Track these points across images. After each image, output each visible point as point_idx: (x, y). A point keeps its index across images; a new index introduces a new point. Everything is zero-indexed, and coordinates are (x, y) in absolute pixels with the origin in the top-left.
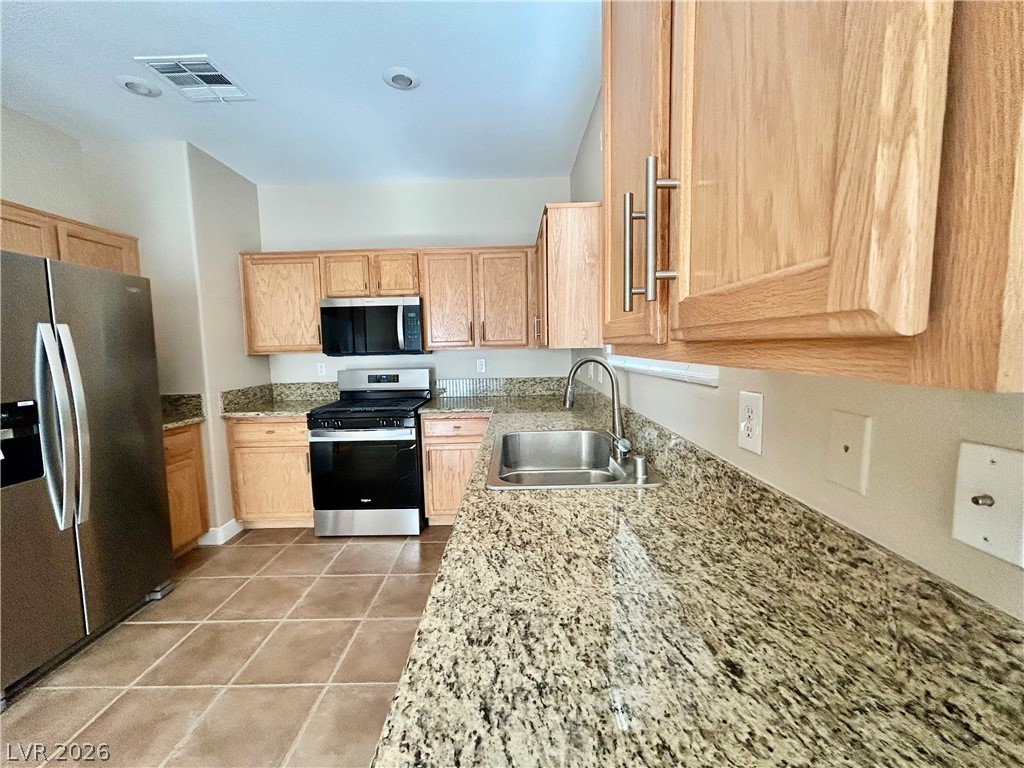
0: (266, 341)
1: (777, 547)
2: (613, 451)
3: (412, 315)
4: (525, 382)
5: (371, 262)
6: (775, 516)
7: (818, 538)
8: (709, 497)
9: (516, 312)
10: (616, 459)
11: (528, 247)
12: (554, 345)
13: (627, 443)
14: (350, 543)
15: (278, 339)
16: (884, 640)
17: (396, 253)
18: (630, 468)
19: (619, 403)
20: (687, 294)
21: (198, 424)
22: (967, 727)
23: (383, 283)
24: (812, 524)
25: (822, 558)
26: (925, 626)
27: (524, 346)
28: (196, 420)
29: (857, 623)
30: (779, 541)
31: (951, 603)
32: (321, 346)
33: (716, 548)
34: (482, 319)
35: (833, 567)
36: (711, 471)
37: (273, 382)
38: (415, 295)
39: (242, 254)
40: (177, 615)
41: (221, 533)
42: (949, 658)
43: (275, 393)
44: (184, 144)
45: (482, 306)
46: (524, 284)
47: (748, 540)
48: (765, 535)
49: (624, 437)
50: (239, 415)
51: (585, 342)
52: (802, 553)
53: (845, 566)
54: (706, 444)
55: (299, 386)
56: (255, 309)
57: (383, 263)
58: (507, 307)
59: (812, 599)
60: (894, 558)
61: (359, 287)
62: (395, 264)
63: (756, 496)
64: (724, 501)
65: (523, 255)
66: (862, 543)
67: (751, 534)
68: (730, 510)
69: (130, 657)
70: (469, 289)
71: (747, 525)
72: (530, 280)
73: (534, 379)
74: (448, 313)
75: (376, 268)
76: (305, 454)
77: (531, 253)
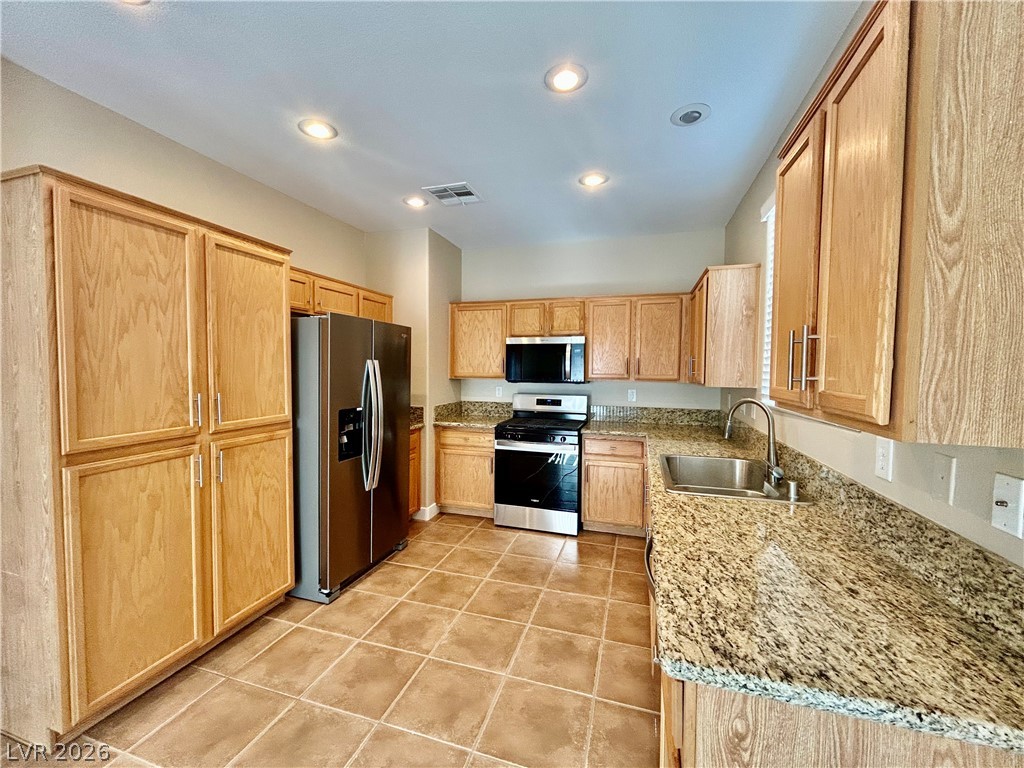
0: (463, 370)
1: (899, 543)
2: (767, 477)
3: (578, 351)
4: (673, 412)
5: (546, 309)
6: (898, 522)
7: (923, 533)
8: (852, 513)
9: (669, 350)
10: (770, 483)
11: (684, 294)
12: (710, 383)
13: (781, 471)
14: (521, 533)
15: (472, 367)
16: (957, 589)
17: (566, 302)
18: (784, 490)
19: (774, 439)
20: (823, 389)
21: (420, 429)
22: (993, 625)
23: (555, 324)
24: (921, 525)
25: (926, 546)
26: (975, 576)
27: (675, 380)
28: (420, 425)
29: (944, 582)
30: (900, 539)
31: (986, 559)
32: (504, 375)
33: (852, 544)
34: (638, 356)
35: (931, 551)
36: (854, 493)
37: (463, 400)
38: (581, 335)
39: (452, 303)
40: (417, 562)
41: (428, 512)
42: (986, 590)
43: (463, 409)
44: (427, 229)
45: (638, 342)
46: (678, 325)
47: (880, 541)
48: (892, 536)
49: (778, 465)
50: (446, 424)
51: (740, 383)
52: (916, 545)
53: (938, 549)
54: (849, 474)
55: (482, 404)
56: (458, 344)
57: (556, 309)
58: (661, 346)
59: (920, 573)
60: (963, 540)
61: (535, 328)
62: (565, 310)
63: (886, 510)
64: (863, 515)
65: (679, 301)
66: (947, 533)
67: (882, 537)
68: (867, 521)
69: (395, 582)
70: (627, 330)
71: (879, 530)
72: (684, 322)
74: (607, 350)
75: (550, 313)
76: (489, 458)
77: (686, 299)
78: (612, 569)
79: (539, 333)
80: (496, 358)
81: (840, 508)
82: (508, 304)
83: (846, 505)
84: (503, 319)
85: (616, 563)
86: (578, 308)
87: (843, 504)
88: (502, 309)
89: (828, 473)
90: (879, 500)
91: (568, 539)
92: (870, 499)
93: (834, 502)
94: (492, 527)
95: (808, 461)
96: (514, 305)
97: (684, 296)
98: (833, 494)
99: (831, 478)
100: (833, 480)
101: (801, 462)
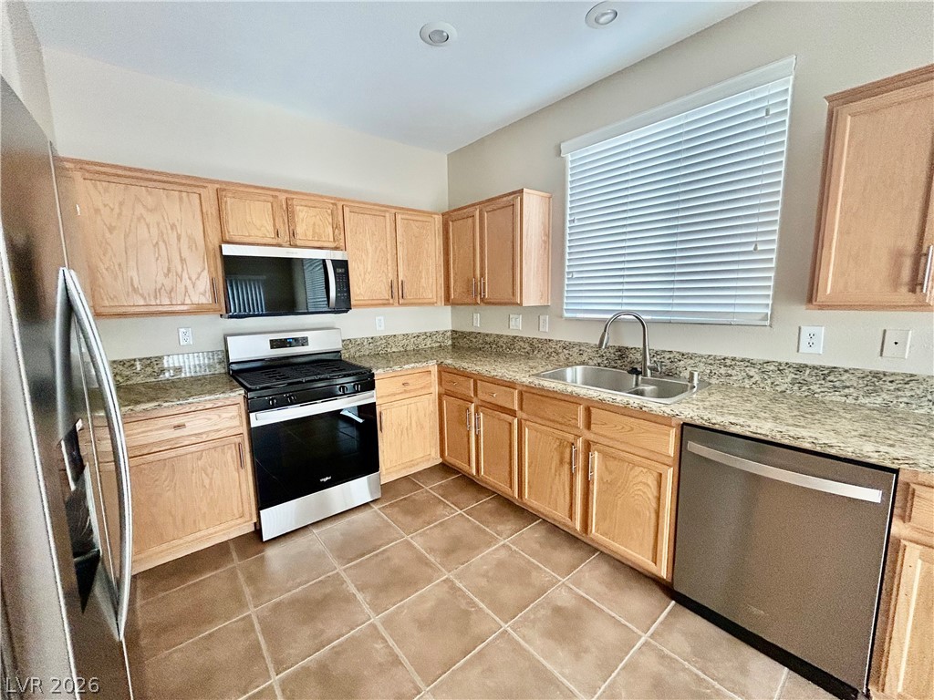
3: (341, 271)
9: (428, 272)
11: (436, 214)
15: (142, 296)
17: (315, 199)
23: (299, 232)
34: (400, 278)
46: (433, 247)
51: (541, 301)
57: (298, 208)
61: (267, 233)
62: (312, 212)
73: (426, 333)
74: (369, 270)
75: (289, 212)
76: (233, 445)
77: (438, 219)
78: (460, 512)
79: (274, 242)
80: (198, 278)
81: (746, 381)
82: (209, 185)
83: (757, 378)
84: (204, 211)
85: (453, 503)
86: (329, 211)
87: (752, 377)
88: (200, 194)
89: (724, 359)
90: (814, 368)
91: (376, 507)
92: (800, 368)
93: (735, 378)
94: (261, 546)
95: (683, 355)
96: (224, 190)
97: (436, 216)
98: (734, 372)
99: (728, 362)
100: (733, 363)
101: (668, 357)
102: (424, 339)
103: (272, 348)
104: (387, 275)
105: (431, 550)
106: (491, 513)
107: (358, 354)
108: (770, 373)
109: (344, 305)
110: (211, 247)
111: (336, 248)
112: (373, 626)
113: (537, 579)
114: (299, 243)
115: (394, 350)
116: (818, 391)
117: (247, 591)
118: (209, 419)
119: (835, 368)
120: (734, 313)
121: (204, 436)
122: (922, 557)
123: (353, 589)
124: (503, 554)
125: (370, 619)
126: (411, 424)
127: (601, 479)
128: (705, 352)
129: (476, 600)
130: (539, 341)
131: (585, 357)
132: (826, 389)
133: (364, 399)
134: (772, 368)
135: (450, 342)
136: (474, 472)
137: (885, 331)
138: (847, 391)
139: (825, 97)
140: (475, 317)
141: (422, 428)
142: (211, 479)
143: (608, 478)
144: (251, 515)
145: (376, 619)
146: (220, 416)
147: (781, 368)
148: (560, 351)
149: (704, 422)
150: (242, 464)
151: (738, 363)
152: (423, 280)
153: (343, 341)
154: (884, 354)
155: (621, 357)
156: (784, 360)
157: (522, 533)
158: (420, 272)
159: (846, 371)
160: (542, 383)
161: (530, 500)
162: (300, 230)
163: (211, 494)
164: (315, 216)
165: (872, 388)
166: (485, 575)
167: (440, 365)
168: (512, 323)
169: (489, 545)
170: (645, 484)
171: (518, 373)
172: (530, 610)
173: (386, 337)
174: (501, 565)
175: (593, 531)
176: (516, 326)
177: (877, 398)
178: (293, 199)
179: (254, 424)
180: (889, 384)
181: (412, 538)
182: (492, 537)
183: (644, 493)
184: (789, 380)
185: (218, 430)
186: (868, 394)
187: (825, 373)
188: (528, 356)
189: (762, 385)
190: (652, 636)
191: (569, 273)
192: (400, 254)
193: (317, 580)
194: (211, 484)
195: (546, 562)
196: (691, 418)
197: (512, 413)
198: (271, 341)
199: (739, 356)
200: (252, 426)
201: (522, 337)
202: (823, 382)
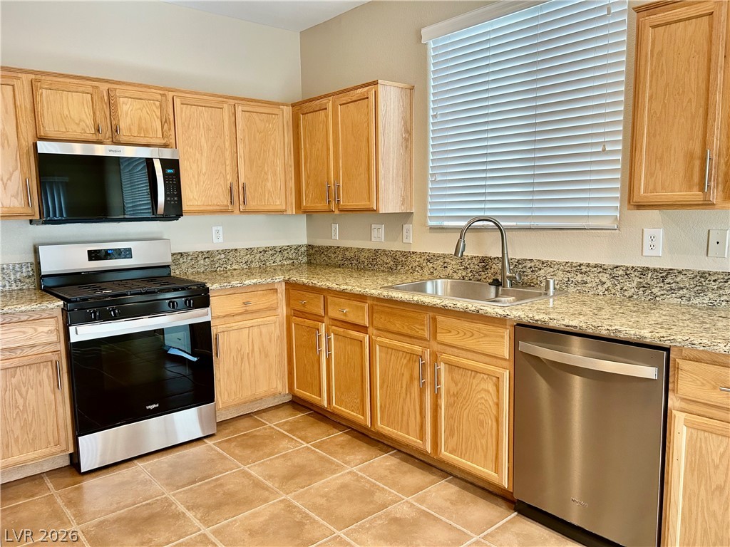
3: (170, 171)
4: (265, 251)
5: (103, 97)
6: (678, 279)
27: (283, 211)
34: (242, 180)
46: (282, 143)
48: (672, 289)
51: (403, 208)
57: (121, 100)
61: (88, 128)
62: (138, 104)
65: (281, 113)
72: (286, 140)
74: (204, 171)
75: (112, 105)
76: (49, 363)
77: (287, 112)
78: (306, 445)
79: (94, 138)
80: (10, 179)
81: (599, 287)
82: (24, 76)
83: (608, 284)
84: (18, 103)
85: (300, 438)
86: (158, 103)
87: (604, 283)
88: (13, 86)
89: (580, 266)
90: (655, 270)
91: (209, 442)
92: (644, 271)
93: (590, 285)
94: (79, 478)
95: (543, 263)
96: (40, 81)
97: (285, 108)
98: (589, 279)
99: (584, 269)
100: (588, 269)
101: (529, 266)
102: (273, 255)
103: (90, 259)
104: (225, 180)
105: (270, 477)
106: (342, 447)
107: (191, 270)
108: (619, 279)
109: (174, 210)
110: (24, 143)
111: (165, 146)
112: (204, 535)
113: (379, 497)
114: (122, 139)
115: (235, 267)
116: (659, 294)
117: (69, 513)
118: (24, 333)
119: (671, 270)
120: (588, 216)
121: (18, 352)
122: (686, 423)
123: (182, 508)
124: (347, 479)
125: (200, 530)
126: (253, 350)
127: (448, 392)
128: (563, 260)
129: (313, 515)
130: (404, 254)
131: (449, 271)
132: (665, 292)
133: (196, 316)
134: (621, 272)
135: (305, 260)
136: (325, 404)
137: (709, 231)
138: (681, 292)
139: (633, 9)
140: (333, 229)
141: (267, 356)
142: (25, 400)
143: (454, 389)
144: (67, 445)
145: (207, 531)
146: (36, 330)
147: (628, 272)
148: (424, 264)
149: (529, 320)
150: (59, 385)
151: (593, 270)
152: (269, 184)
153: (173, 255)
154: (709, 255)
155: (485, 268)
156: (630, 265)
157: (373, 462)
158: (266, 174)
159: (680, 272)
160: (390, 294)
161: (383, 427)
162: (123, 124)
163: (26, 416)
164: (141, 109)
165: (700, 288)
166: (325, 496)
167: (288, 283)
168: (375, 233)
169: (334, 472)
170: (485, 390)
171: (371, 286)
172: (367, 521)
173: (224, 252)
174: (344, 487)
175: (443, 450)
176: (378, 239)
177: (705, 297)
178: (115, 89)
179: (74, 339)
180: (713, 283)
181: (249, 468)
182: (338, 465)
183: (486, 400)
184: (634, 284)
185: (34, 346)
186: (697, 295)
187: (665, 275)
188: (391, 270)
189: (613, 291)
190: (484, 538)
191: (433, 175)
192: (241, 152)
193: (144, 503)
194: (24, 405)
195: (394, 485)
196: (519, 317)
197: (363, 329)
198: (89, 252)
199: (593, 262)
200: (72, 341)
201: (384, 251)
202: (662, 285)
